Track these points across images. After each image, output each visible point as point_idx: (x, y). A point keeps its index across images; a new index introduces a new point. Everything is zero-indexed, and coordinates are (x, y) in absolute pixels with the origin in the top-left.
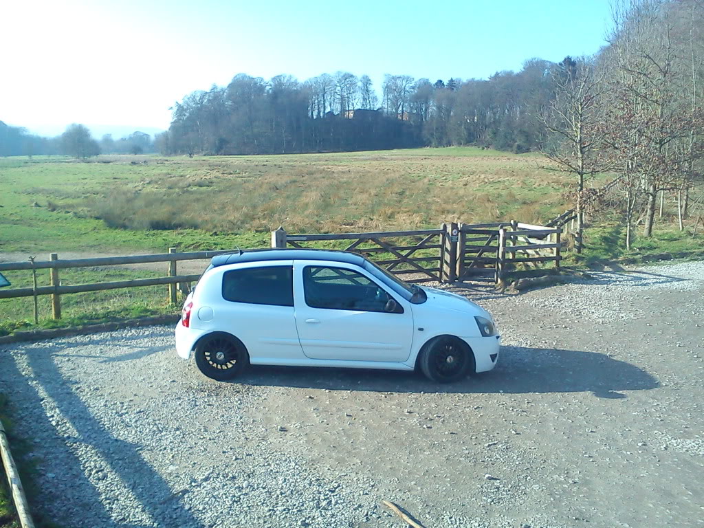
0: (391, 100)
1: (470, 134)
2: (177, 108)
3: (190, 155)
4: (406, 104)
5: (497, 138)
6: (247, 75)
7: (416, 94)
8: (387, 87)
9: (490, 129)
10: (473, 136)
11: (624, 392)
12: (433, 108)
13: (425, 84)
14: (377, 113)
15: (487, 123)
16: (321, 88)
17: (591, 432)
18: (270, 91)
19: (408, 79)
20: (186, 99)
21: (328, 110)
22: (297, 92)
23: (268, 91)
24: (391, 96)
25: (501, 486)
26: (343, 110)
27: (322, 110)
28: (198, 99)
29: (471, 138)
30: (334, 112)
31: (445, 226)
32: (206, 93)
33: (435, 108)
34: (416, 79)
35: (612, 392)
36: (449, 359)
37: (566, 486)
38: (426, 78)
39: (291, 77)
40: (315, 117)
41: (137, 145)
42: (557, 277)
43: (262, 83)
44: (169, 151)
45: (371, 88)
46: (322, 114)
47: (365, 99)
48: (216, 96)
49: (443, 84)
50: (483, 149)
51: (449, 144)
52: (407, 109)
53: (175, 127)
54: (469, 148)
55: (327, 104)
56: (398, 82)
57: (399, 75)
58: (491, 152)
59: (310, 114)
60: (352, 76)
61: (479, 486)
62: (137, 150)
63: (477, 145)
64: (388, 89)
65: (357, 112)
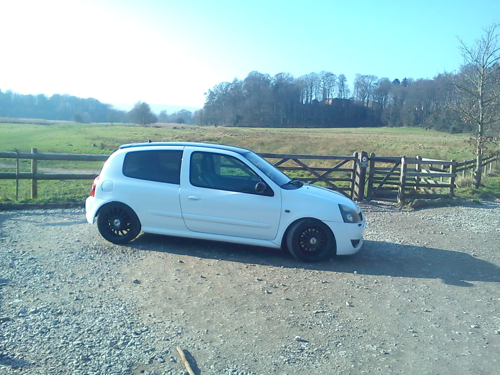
0: (360, 92)
1: (417, 118)
2: (209, 93)
3: (216, 125)
4: (371, 96)
5: (438, 122)
6: (259, 72)
7: (378, 88)
8: (358, 83)
9: (433, 115)
10: (420, 120)
11: (475, 283)
12: (390, 99)
13: (386, 81)
14: (349, 102)
15: (431, 111)
16: (309, 83)
17: (427, 311)
18: (274, 84)
19: (373, 78)
20: (216, 88)
21: (314, 98)
22: (292, 85)
23: (272, 84)
24: (360, 90)
25: (306, 348)
26: (325, 99)
27: (309, 98)
28: (224, 88)
29: (418, 121)
30: (318, 99)
31: (357, 154)
32: (230, 84)
33: (392, 99)
34: (379, 78)
35: (463, 282)
36: (313, 241)
37: (375, 356)
38: (387, 77)
39: (288, 74)
40: (304, 103)
41: (182, 118)
42: (449, 201)
43: (268, 78)
44: (203, 123)
45: (346, 83)
46: (309, 101)
47: (341, 91)
48: (236, 86)
49: (399, 82)
50: (427, 129)
51: (401, 125)
52: (371, 99)
53: (207, 106)
54: (417, 128)
55: (313, 94)
56: (366, 79)
57: (366, 74)
58: (432, 132)
59: (301, 101)
60: (332, 75)
61: (283, 346)
62: (181, 121)
63: (422, 127)
64: (358, 85)
65: (334, 100)
